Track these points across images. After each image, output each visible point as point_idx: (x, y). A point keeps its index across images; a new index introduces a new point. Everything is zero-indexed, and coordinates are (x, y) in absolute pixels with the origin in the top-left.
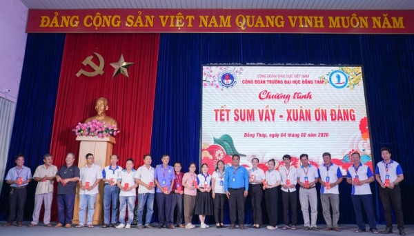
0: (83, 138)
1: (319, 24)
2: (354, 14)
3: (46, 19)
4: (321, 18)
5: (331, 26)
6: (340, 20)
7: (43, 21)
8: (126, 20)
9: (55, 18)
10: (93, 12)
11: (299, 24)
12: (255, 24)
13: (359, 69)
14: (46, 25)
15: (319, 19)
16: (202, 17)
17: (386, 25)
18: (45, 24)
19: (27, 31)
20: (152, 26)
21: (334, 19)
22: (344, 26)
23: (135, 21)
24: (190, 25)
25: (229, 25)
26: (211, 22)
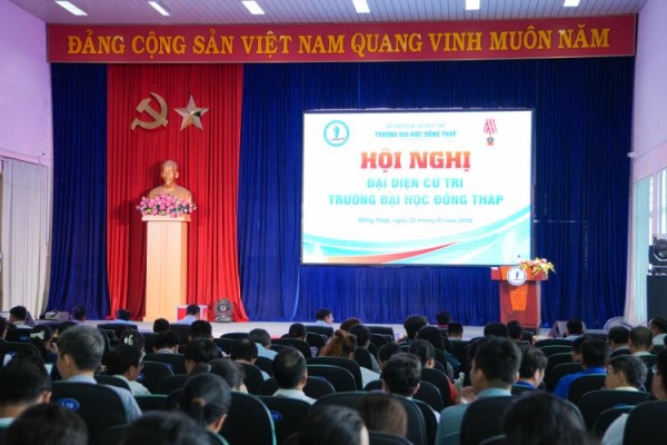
0: (151, 218)
1: (474, 45)
2: (531, 27)
3: (75, 41)
4: (479, 35)
5: (492, 48)
6: (508, 37)
7: (71, 44)
8: (193, 44)
9: (89, 39)
11: (444, 47)
12: (379, 48)
14: (77, 51)
15: (474, 37)
16: (302, 38)
17: (580, 43)
18: (75, 48)
19: (48, 61)
20: (231, 52)
21: (499, 36)
22: (513, 47)
23: (206, 44)
24: (285, 51)
25: (341, 51)
26: (316, 45)
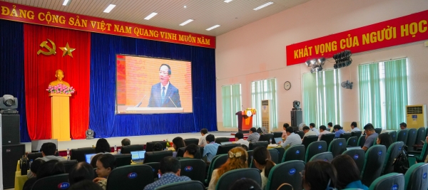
0: (55, 94)
1: (174, 38)
2: (190, 35)
3: (5, 9)
4: (176, 35)
5: (179, 40)
6: (184, 37)
7: (3, 10)
8: (69, 20)
9: (14, 10)
10: (45, 11)
11: (165, 37)
12: (144, 34)
13: (189, 64)
14: (7, 14)
15: (174, 35)
16: (116, 26)
17: (203, 43)
18: (5, 12)
20: (86, 26)
21: (181, 36)
22: (185, 41)
23: (75, 21)
24: (109, 30)
25: (130, 33)
26: (121, 29)
